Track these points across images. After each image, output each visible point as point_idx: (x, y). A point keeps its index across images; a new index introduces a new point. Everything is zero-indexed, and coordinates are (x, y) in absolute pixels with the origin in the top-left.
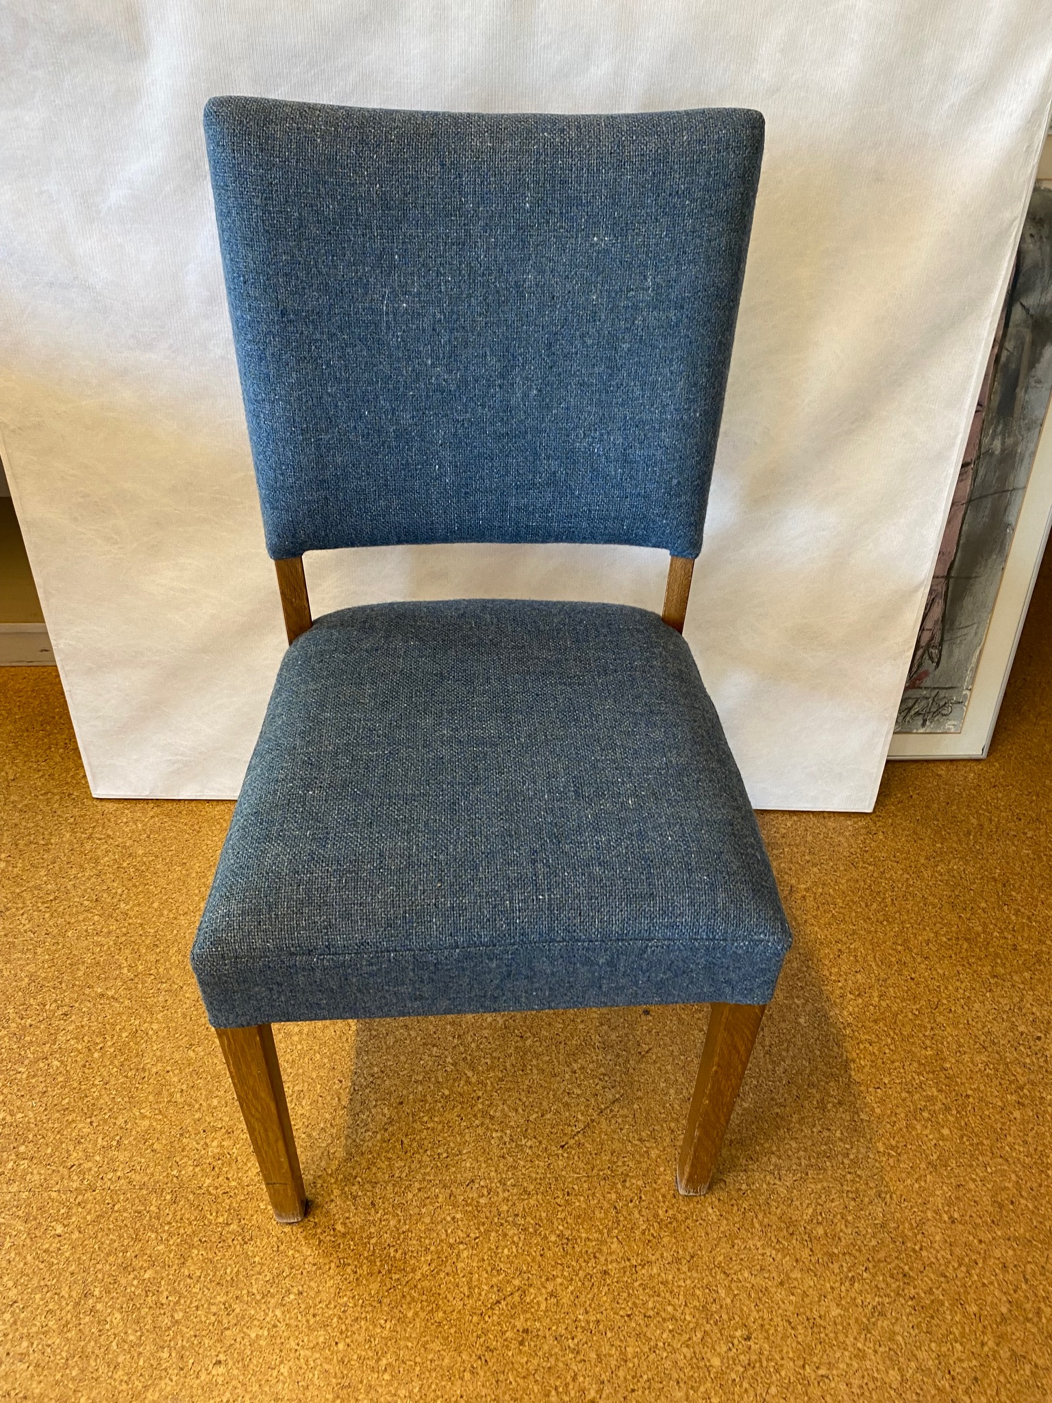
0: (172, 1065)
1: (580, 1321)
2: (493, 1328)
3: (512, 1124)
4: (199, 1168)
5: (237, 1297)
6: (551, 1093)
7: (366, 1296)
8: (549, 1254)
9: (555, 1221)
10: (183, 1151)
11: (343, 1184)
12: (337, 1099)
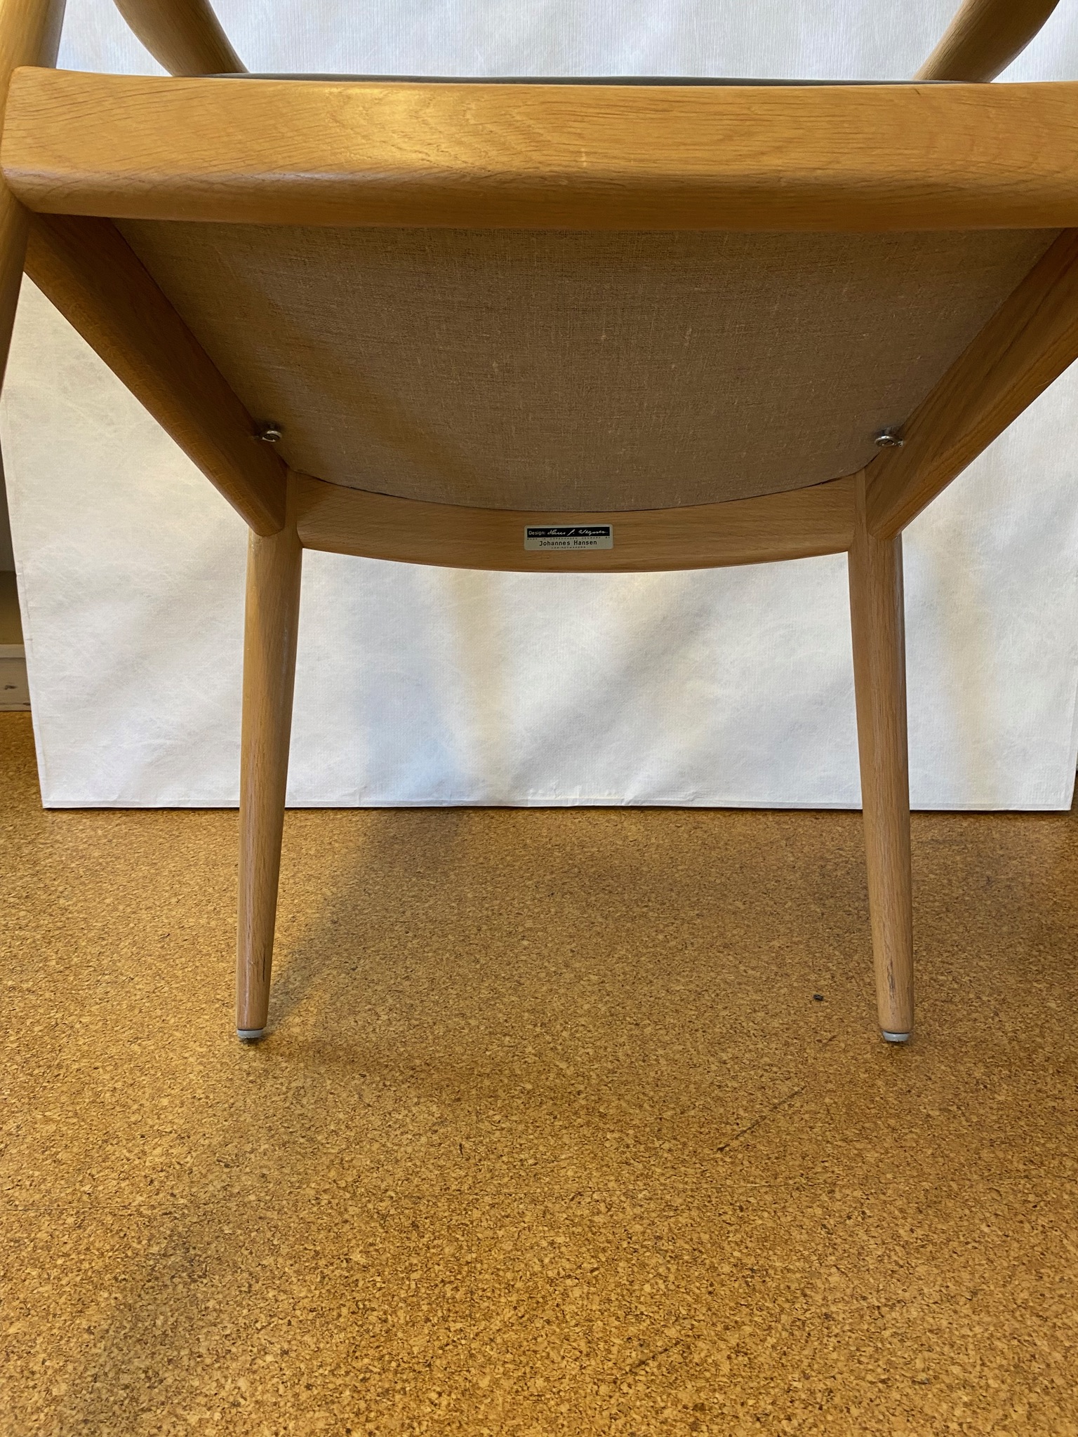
0: (104, 1061)
1: (796, 1390)
2: (638, 1403)
3: (636, 1122)
4: (127, 1182)
5: (170, 1361)
6: (692, 1086)
7: (403, 1354)
8: (722, 1291)
9: (725, 1244)
10: (103, 1161)
11: (364, 1200)
12: (356, 1096)
